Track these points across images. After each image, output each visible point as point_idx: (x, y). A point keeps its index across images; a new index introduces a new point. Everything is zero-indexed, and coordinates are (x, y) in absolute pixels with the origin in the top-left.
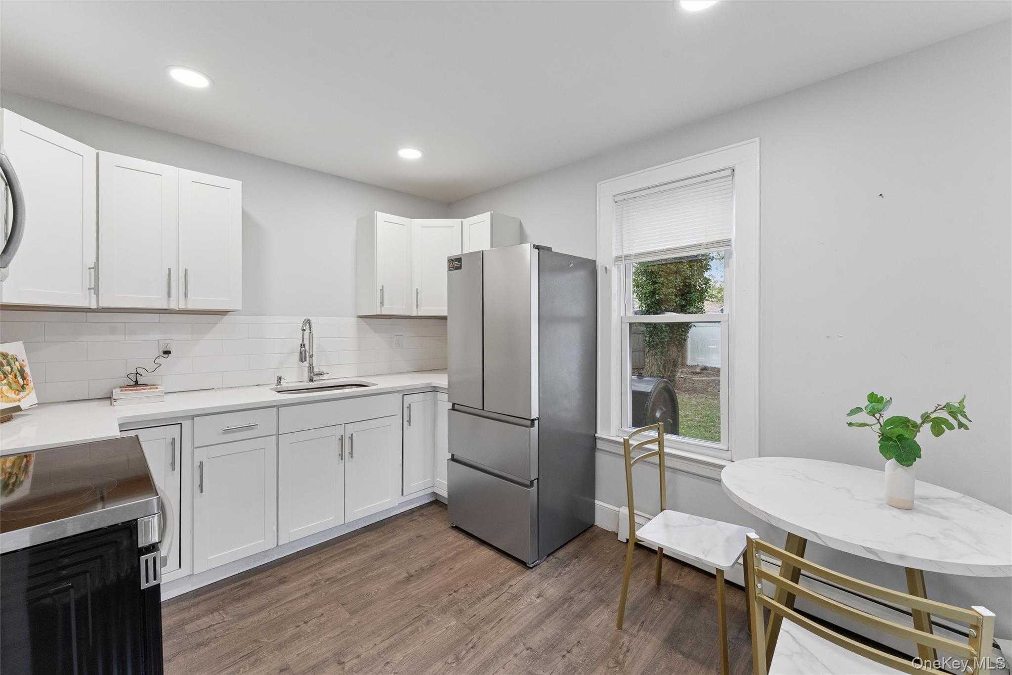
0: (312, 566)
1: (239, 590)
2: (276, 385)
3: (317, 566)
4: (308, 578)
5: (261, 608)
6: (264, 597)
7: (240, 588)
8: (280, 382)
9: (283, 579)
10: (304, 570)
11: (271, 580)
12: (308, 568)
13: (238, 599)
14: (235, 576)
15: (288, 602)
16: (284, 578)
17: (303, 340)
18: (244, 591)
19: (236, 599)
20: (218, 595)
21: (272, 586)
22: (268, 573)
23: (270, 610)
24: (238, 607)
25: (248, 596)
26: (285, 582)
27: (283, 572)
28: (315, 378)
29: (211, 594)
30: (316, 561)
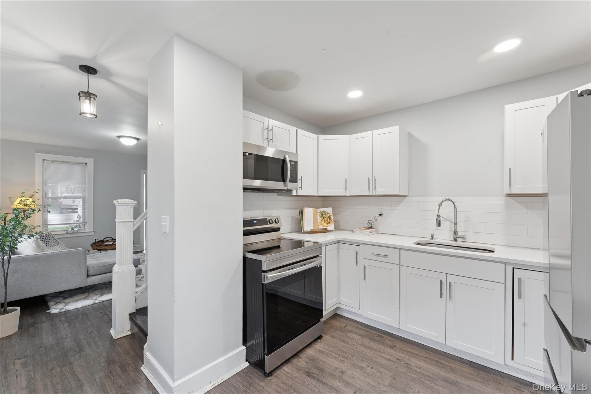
0: (411, 353)
1: (376, 336)
2: (431, 239)
3: (413, 355)
4: (402, 355)
5: (371, 348)
6: (378, 346)
7: (377, 336)
8: (433, 238)
9: (393, 347)
10: (406, 351)
11: (390, 343)
12: (408, 352)
13: (371, 339)
14: (383, 331)
15: (380, 355)
16: (395, 346)
17: (439, 212)
18: (378, 338)
19: (371, 338)
20: (369, 332)
21: (387, 345)
22: (393, 339)
23: (371, 352)
24: (367, 341)
25: (375, 341)
26: (392, 348)
27: (398, 344)
28: (459, 240)
29: (369, 330)
30: (417, 353)
